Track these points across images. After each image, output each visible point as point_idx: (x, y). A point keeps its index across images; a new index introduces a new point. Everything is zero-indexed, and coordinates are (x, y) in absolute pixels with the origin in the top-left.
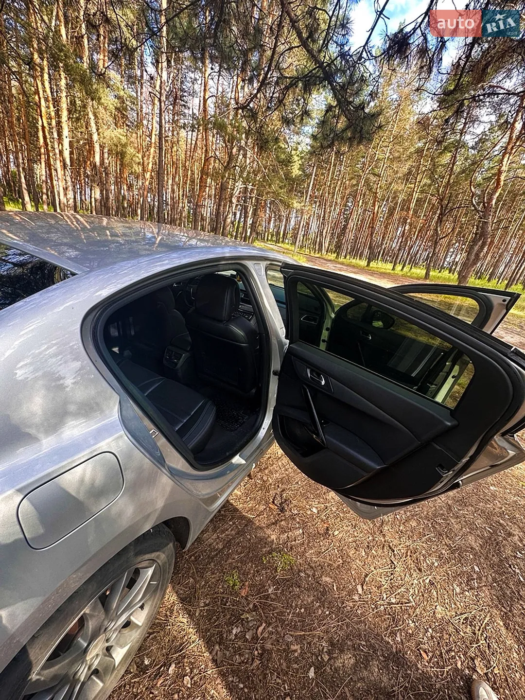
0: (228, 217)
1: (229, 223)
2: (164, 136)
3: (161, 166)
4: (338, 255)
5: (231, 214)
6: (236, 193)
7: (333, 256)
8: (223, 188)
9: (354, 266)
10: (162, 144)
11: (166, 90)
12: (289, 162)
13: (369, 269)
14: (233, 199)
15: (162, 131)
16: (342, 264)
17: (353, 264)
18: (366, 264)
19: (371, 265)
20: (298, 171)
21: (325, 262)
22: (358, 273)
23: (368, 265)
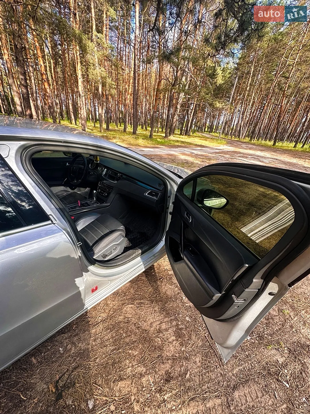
0: (175, 118)
1: (175, 121)
2: (136, 71)
3: (135, 89)
4: (251, 139)
5: (176, 116)
6: (180, 101)
7: (247, 139)
8: (171, 99)
9: (262, 146)
10: (136, 76)
11: (138, 41)
12: (214, 75)
13: (275, 147)
14: (178, 106)
15: (135, 68)
16: (254, 144)
17: (262, 144)
18: (273, 144)
19: (277, 144)
20: (221, 81)
21: (241, 143)
22: (264, 151)
23: (274, 144)
